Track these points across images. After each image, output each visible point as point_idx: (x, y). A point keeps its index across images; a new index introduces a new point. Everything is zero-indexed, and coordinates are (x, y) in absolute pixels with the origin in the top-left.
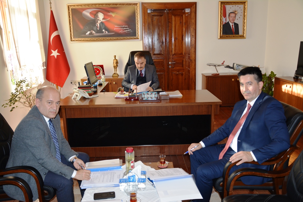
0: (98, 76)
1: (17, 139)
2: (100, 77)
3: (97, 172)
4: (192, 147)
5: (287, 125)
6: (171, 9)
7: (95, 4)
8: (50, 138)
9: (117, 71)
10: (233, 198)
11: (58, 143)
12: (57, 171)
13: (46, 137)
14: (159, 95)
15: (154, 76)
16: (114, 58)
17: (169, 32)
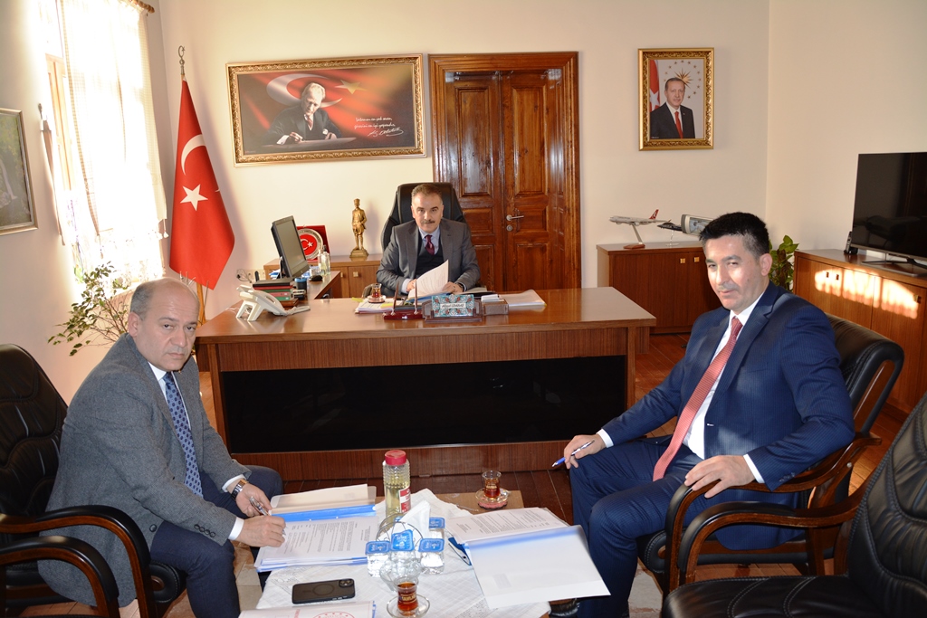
0: (311, 256)
1: (74, 429)
2: (316, 259)
3: (304, 523)
4: (574, 447)
5: (845, 377)
6: (509, 72)
7: (303, 62)
8: (168, 428)
9: (362, 242)
10: (699, 589)
11: (191, 441)
12: (186, 521)
13: (156, 424)
14: (480, 304)
15: (465, 252)
16: (354, 207)
17: (503, 133)
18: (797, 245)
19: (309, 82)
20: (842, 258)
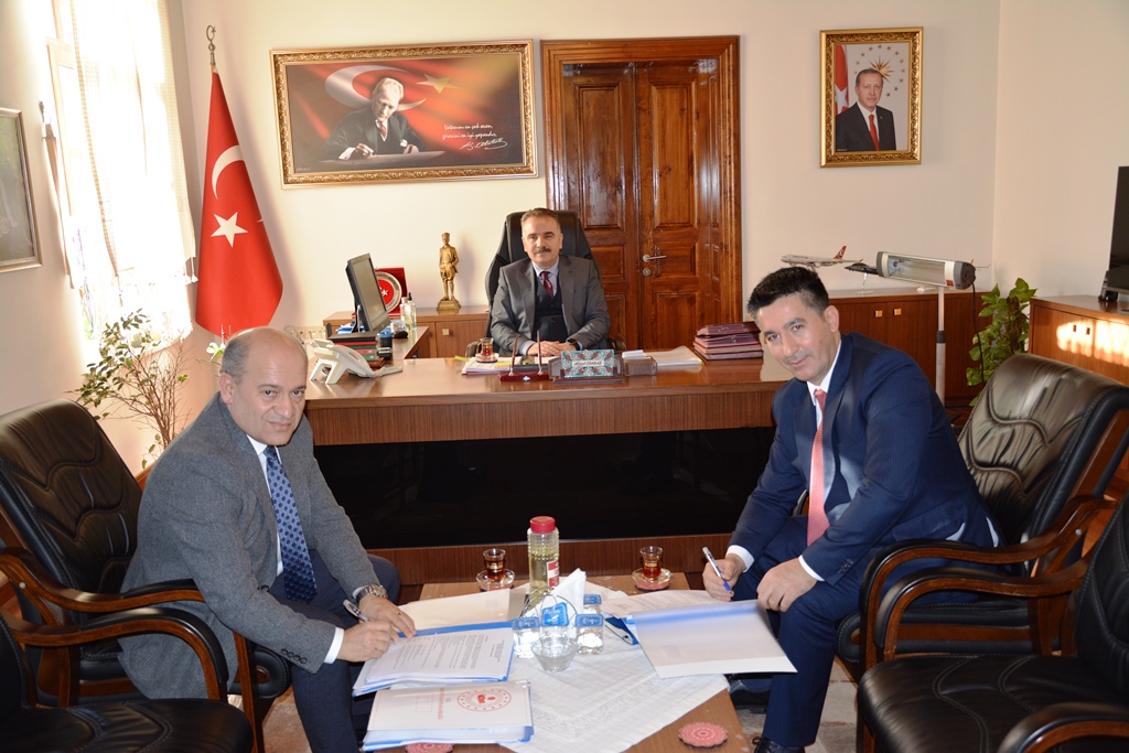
6: (647, 63)
7: (374, 50)
9: (452, 290)
14: (622, 360)
15: (591, 294)
16: (443, 244)
17: (639, 144)
18: (1034, 291)
19: (381, 77)
20: (1096, 306)
